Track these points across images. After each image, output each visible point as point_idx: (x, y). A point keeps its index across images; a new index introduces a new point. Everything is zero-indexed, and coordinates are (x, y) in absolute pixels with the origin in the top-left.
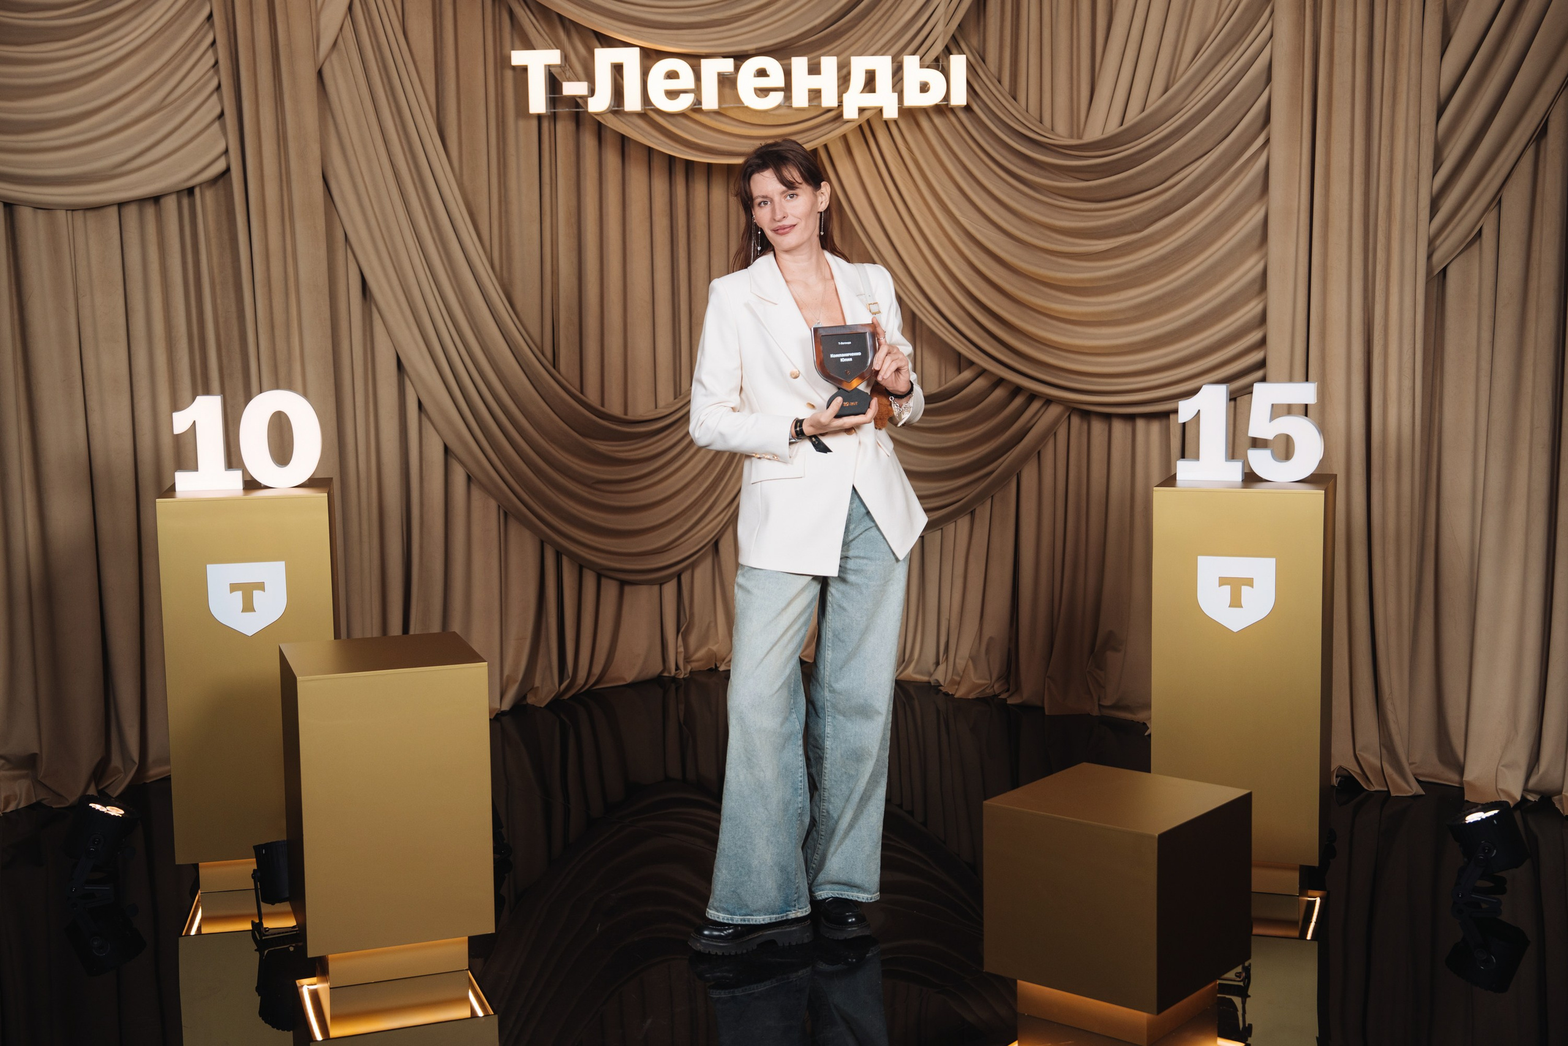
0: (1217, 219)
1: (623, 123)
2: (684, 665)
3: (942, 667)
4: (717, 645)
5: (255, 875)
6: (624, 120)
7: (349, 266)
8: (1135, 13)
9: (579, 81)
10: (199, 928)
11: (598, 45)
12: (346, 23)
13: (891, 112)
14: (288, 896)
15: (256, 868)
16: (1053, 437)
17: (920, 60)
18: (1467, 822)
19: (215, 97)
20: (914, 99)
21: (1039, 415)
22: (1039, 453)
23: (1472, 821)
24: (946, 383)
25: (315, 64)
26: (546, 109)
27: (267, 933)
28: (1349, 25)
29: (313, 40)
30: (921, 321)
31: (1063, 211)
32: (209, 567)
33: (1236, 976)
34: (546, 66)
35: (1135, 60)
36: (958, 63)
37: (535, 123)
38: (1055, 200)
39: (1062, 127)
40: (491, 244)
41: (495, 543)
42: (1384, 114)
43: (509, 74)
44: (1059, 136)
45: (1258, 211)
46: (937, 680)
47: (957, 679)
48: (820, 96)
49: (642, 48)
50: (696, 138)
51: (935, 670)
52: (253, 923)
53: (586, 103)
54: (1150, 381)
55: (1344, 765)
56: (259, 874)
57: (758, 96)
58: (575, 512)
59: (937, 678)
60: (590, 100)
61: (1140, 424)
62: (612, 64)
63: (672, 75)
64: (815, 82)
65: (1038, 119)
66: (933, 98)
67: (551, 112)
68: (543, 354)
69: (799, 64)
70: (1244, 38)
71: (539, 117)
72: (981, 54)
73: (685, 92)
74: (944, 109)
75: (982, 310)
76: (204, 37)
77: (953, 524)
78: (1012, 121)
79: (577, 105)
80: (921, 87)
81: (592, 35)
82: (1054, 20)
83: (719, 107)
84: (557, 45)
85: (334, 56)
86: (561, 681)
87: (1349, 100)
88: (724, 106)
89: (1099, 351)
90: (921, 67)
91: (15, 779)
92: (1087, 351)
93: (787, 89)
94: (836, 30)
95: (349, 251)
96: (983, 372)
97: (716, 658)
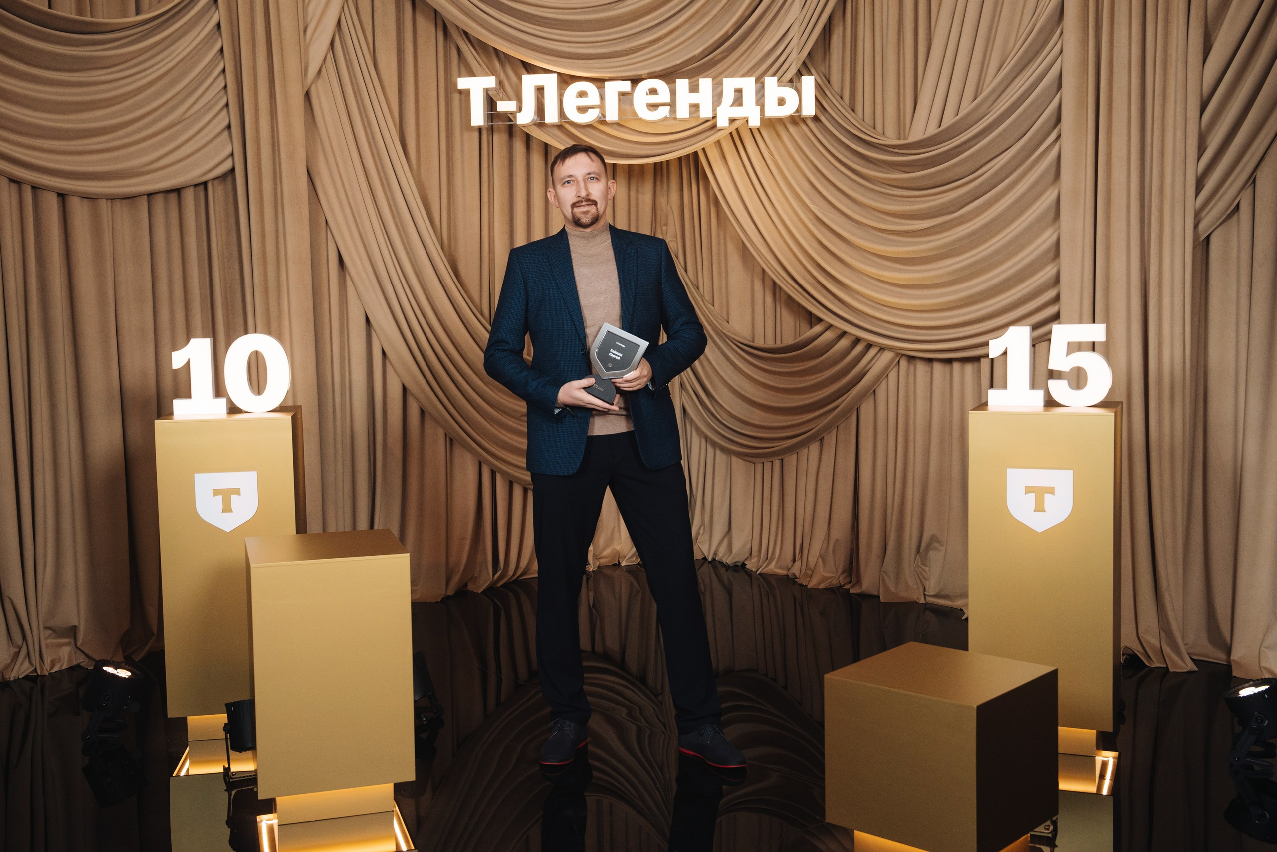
0: (1017, 201)
1: (545, 133)
2: (593, 559)
3: (798, 563)
4: (621, 545)
5: (226, 728)
6: (546, 131)
7: (329, 243)
8: (950, 40)
9: (510, 100)
10: (188, 770)
11: (526, 72)
12: (329, 56)
13: (755, 122)
14: (250, 745)
15: (227, 722)
16: (886, 380)
17: (778, 81)
18: (1241, 696)
19: (225, 111)
20: (773, 111)
21: (874, 362)
22: (874, 391)
23: (1245, 695)
24: (800, 337)
25: (303, 86)
26: (484, 123)
27: (234, 777)
28: (1125, 41)
29: (302, 68)
30: (780, 288)
31: (892, 197)
32: (196, 475)
33: (1046, 829)
34: (484, 89)
35: (950, 77)
36: (808, 83)
37: (476, 134)
38: (886, 189)
39: (891, 131)
40: (441, 228)
41: (443, 463)
42: (1156, 110)
43: (456, 97)
44: (888, 138)
45: (1050, 194)
46: (794, 574)
47: (810, 573)
48: (699, 111)
49: (559, 74)
50: (601, 143)
51: (792, 566)
52: (224, 767)
53: (515, 118)
54: (966, 331)
55: (1128, 645)
56: (229, 727)
57: (650, 110)
58: (506, 439)
59: (794, 572)
60: (518, 115)
61: (956, 366)
62: (535, 86)
63: (582, 94)
64: (694, 98)
65: (873, 126)
66: (788, 110)
67: (488, 125)
68: (482, 314)
69: (682, 84)
70: (1038, 55)
71: (480, 129)
72: (827, 77)
73: (592, 107)
74: (797, 119)
75: (828, 278)
76: (217, 65)
77: (806, 449)
78: (852, 128)
79: (510, 120)
80: (778, 103)
81: (520, 64)
82: (884, 50)
83: (620, 119)
84: (493, 73)
85: (320, 83)
86: (495, 571)
87: (1126, 102)
88: (624, 118)
89: (922, 309)
90: (778, 86)
91: (61, 645)
92: (913, 309)
93: (672, 105)
94: (711, 59)
95: (329, 233)
96: (830, 327)
97: (619, 555)
